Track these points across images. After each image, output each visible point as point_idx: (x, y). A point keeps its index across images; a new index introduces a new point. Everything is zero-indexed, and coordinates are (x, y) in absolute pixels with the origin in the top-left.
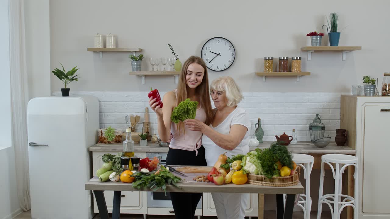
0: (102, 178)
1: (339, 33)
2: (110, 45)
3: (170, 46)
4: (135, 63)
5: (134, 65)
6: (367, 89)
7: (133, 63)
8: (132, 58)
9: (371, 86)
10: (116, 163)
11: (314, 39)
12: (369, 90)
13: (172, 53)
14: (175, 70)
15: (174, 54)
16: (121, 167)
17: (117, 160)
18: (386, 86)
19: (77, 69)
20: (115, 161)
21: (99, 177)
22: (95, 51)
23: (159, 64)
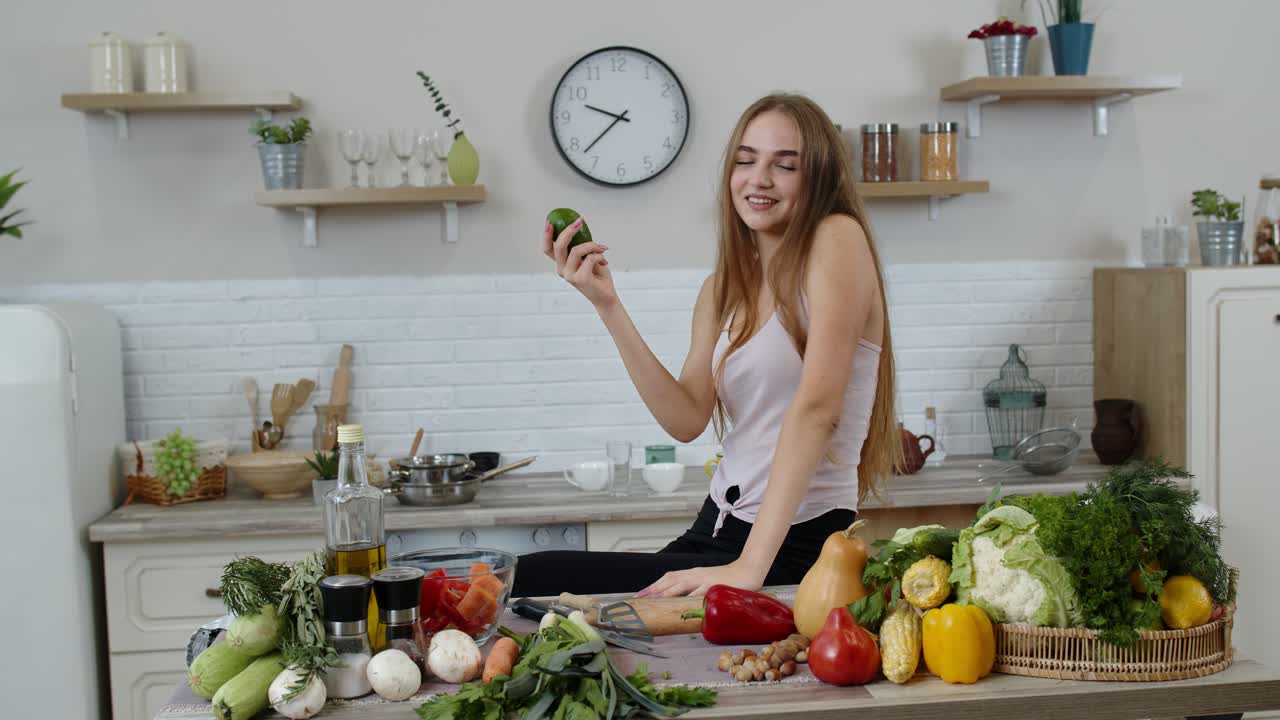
0: (231, 705)
1: (1090, 27)
2: (163, 80)
3: (427, 79)
4: (277, 153)
5: (271, 164)
6: (1211, 240)
7: (269, 157)
8: (263, 135)
9: (1224, 228)
10: (301, 618)
11: (1000, 50)
12: (1220, 243)
13: (438, 109)
14: (450, 181)
15: (447, 114)
16: (329, 631)
17: (301, 600)
18: (1271, 227)
19: (18, 186)
20: (291, 603)
21: (210, 701)
22: (96, 109)
23: (377, 161)
